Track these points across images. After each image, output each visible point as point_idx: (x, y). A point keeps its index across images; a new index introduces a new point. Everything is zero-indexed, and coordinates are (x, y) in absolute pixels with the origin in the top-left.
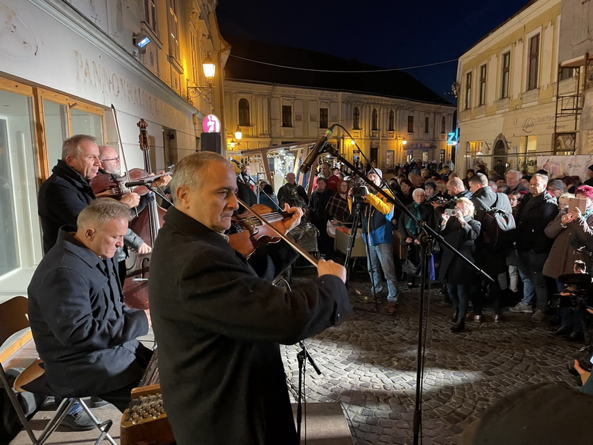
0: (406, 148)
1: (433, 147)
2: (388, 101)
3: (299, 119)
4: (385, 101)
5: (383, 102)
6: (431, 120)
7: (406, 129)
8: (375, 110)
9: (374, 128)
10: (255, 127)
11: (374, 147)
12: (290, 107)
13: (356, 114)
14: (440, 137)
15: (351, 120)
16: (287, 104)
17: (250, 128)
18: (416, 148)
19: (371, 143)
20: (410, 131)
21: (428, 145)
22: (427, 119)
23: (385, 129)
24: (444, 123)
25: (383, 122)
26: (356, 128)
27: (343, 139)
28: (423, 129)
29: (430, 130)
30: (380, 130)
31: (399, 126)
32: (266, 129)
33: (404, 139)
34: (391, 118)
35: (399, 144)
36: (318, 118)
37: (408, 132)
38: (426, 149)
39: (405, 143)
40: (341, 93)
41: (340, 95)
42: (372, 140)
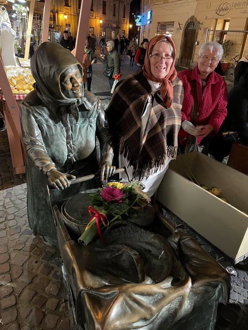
0: (101, 26)
1: (118, 28)
6: (117, 7)
14: (122, 21)
18: (108, 27)
20: (104, 13)
21: (115, 26)
22: (115, 5)
24: (124, 10)
26: (67, 5)
27: (58, 13)
28: (112, 13)
29: (117, 14)
31: (97, 8)
33: (100, 19)
35: (97, 22)
38: (114, 29)
39: (101, 22)
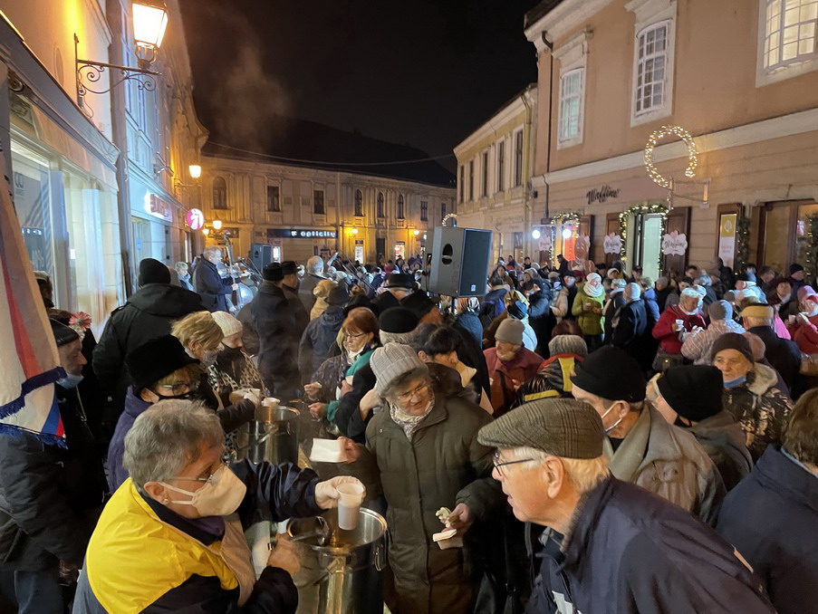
2: (396, 184)
3: (288, 201)
4: (393, 183)
5: (391, 186)
7: (418, 217)
8: (380, 194)
9: (380, 215)
10: (232, 212)
11: (381, 237)
12: (278, 188)
13: (358, 199)
15: (352, 205)
16: (273, 184)
17: (227, 212)
19: (377, 232)
23: (393, 217)
25: (390, 208)
30: (387, 217)
32: (247, 213)
34: (400, 203)
36: (312, 202)
37: (422, 219)
40: (339, 173)
41: (339, 176)
42: (378, 228)
